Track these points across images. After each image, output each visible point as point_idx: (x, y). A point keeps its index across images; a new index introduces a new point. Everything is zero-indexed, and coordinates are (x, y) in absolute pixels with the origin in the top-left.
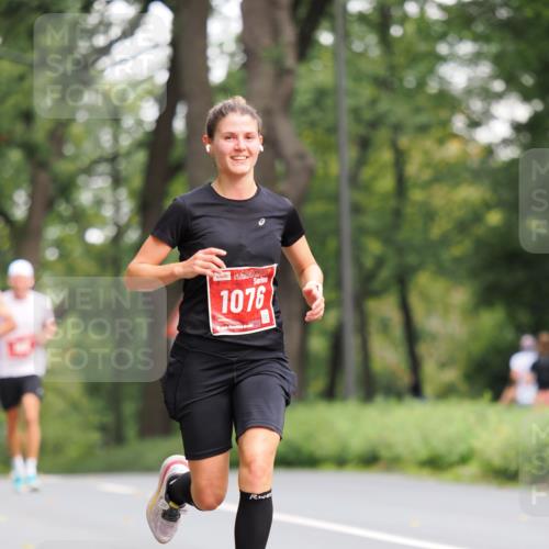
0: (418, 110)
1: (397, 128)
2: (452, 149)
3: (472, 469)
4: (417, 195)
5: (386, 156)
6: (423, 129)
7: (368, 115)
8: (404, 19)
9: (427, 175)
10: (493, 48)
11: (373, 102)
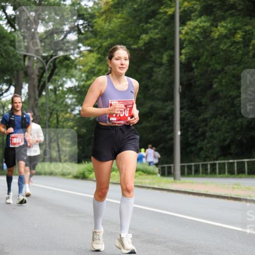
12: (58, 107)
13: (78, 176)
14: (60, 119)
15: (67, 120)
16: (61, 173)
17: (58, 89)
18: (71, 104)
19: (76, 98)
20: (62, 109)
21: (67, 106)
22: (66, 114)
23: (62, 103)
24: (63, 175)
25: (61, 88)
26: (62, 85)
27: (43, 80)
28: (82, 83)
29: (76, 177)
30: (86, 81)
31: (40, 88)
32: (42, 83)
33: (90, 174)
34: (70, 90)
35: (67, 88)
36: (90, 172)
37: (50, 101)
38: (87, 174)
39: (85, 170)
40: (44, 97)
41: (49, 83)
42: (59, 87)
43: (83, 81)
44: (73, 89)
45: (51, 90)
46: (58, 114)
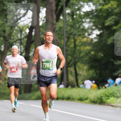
0: (79, 32)
1: (75, 35)
2: (85, 39)
3: (88, 101)
4: (78, 48)
5: (73, 40)
6: (80, 35)
7: (69, 32)
8: (76, 14)
9: (80, 44)
10: (93, 20)
11: (70, 30)
12: (75, 32)
13: (96, 101)
14: (77, 43)
15: (84, 44)
16: (79, 98)
17: (75, 13)
18: (88, 28)
19: (94, 22)
20: (79, 33)
21: (84, 30)
22: (83, 38)
23: (79, 27)
24: (81, 100)
25: (78, 12)
26: (79, 9)
27: (61, 4)
28: (100, 7)
29: (94, 102)
30: (103, 5)
31: (57, 12)
32: (60, 7)
33: (107, 99)
34: (87, 14)
35: (84, 12)
36: (107, 97)
37: (67, 25)
38: (104, 99)
39: (102, 95)
40: (61, 21)
41: (67, 8)
42: (76, 11)
43: (100, 5)
44: (90, 13)
45: (68, 14)
46: (76, 38)
